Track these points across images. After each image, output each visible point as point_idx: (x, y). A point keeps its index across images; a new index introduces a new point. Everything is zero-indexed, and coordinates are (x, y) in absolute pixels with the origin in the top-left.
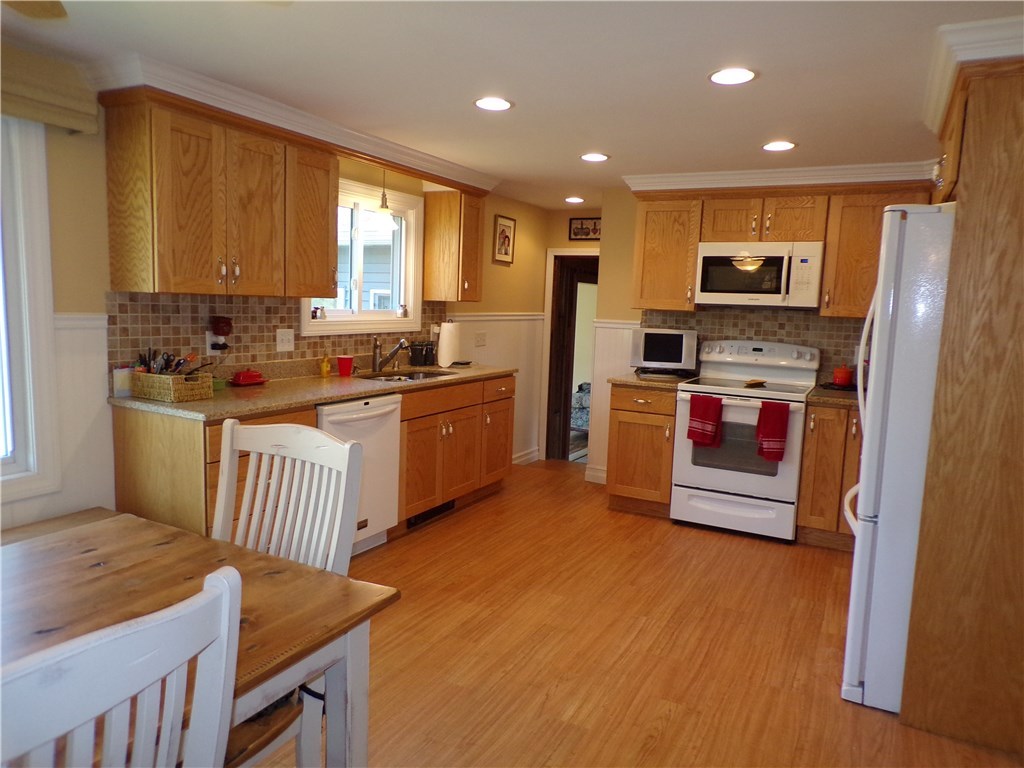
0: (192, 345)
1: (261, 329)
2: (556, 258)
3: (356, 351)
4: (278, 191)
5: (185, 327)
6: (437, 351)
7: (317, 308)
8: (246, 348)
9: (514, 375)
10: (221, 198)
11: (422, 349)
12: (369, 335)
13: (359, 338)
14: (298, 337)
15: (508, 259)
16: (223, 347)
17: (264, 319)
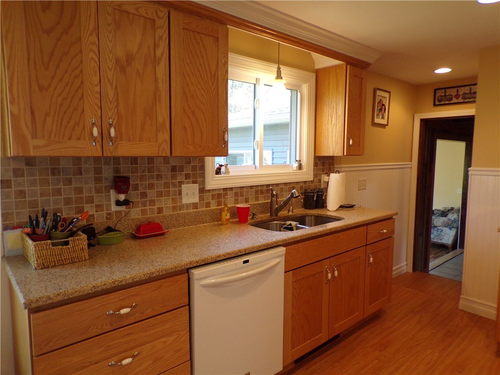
0: (96, 203)
1: (167, 185)
2: (422, 120)
3: (257, 199)
4: (162, 55)
5: (88, 186)
6: (326, 196)
7: (221, 166)
8: (152, 202)
9: (394, 217)
10: (92, 59)
11: (313, 196)
12: (268, 185)
13: (259, 188)
14: (202, 190)
15: (384, 122)
16: (126, 203)
17: (170, 176)
